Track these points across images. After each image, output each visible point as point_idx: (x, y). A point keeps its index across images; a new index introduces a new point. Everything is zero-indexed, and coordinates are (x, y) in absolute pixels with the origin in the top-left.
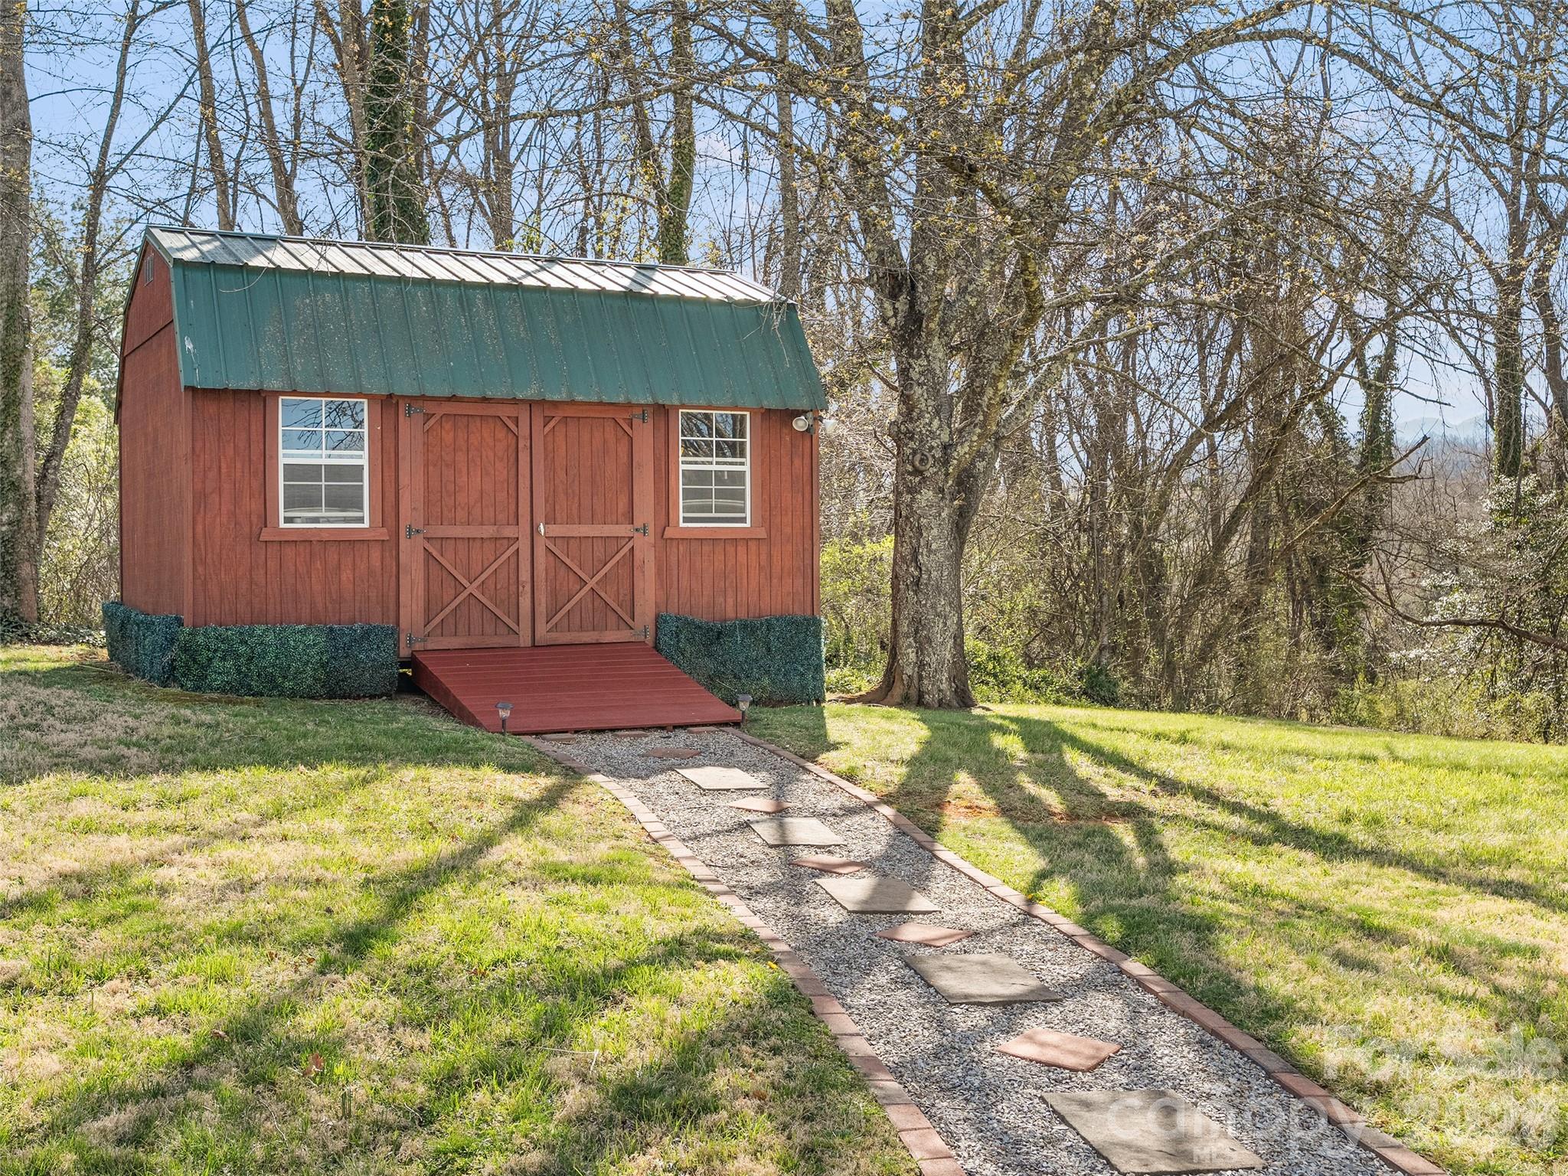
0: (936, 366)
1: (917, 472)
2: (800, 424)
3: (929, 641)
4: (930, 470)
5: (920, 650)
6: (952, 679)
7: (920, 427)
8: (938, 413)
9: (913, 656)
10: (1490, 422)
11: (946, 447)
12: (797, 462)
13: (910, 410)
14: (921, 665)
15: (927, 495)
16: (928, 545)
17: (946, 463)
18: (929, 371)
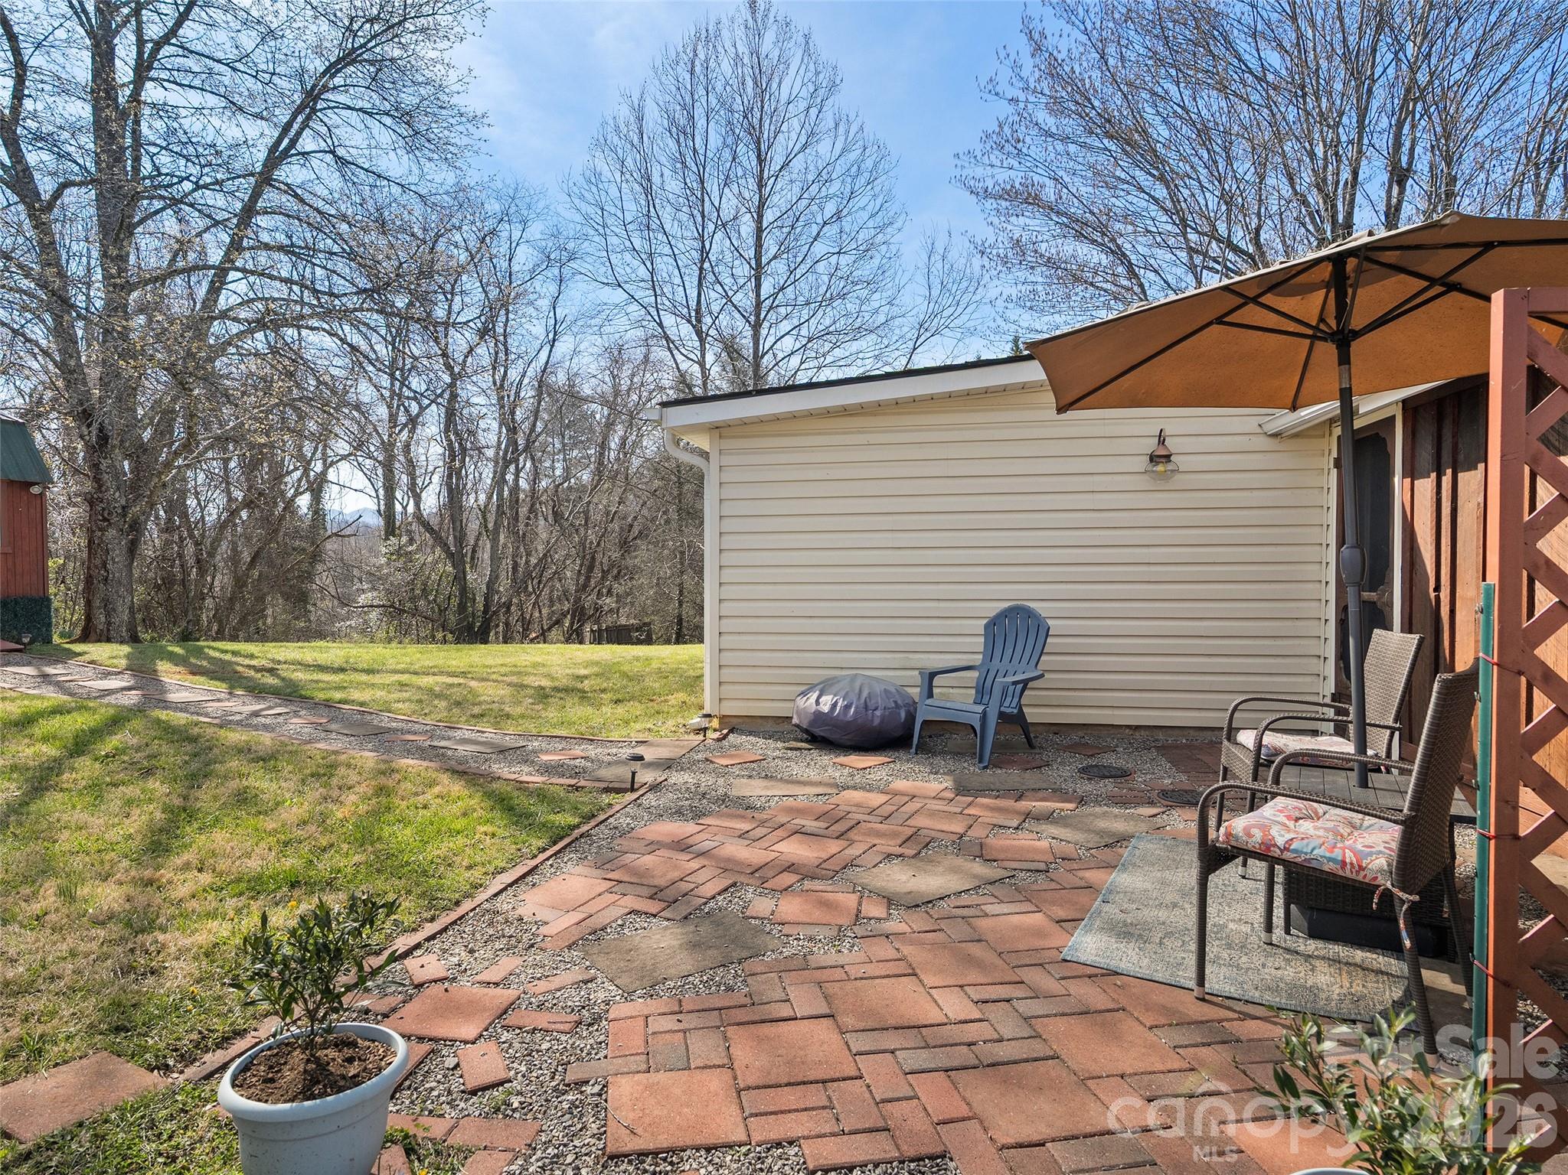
0: (117, 464)
1: (105, 520)
2: (36, 490)
3: (114, 610)
4: (114, 519)
5: (108, 615)
6: (128, 630)
7: (107, 496)
8: (118, 489)
9: (103, 619)
10: (379, 511)
11: (124, 508)
12: (32, 511)
13: (100, 486)
14: (109, 624)
15: (112, 533)
16: (113, 559)
17: (125, 516)
18: (112, 466)
